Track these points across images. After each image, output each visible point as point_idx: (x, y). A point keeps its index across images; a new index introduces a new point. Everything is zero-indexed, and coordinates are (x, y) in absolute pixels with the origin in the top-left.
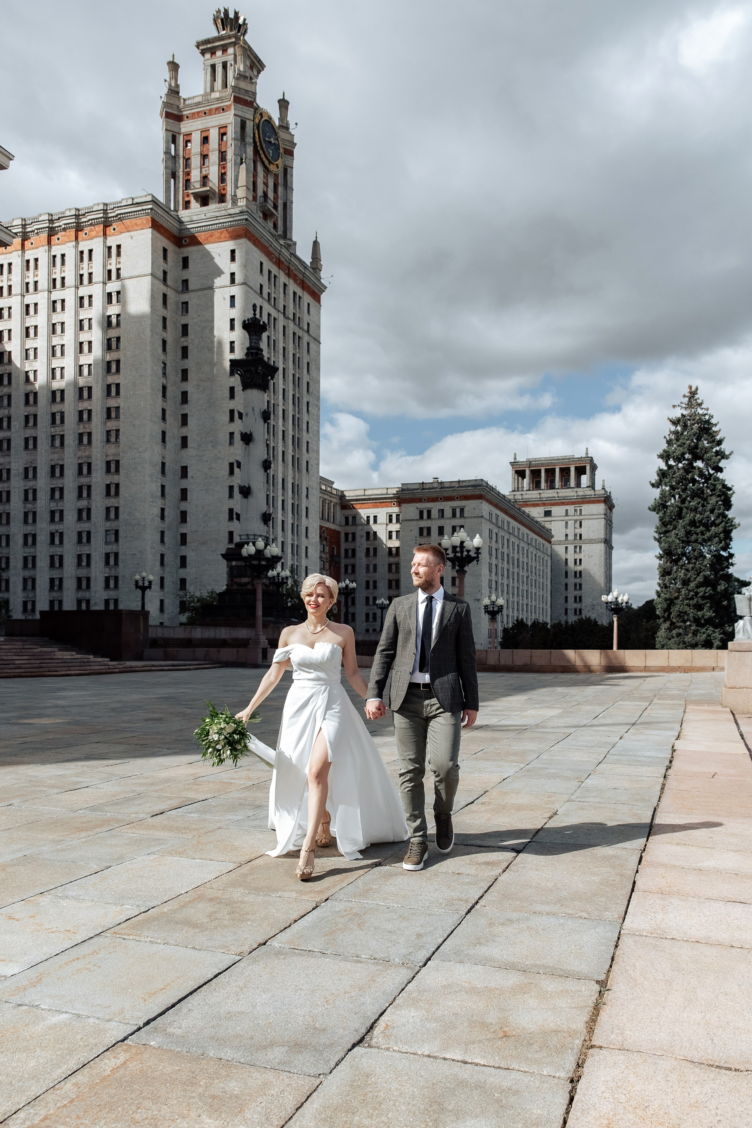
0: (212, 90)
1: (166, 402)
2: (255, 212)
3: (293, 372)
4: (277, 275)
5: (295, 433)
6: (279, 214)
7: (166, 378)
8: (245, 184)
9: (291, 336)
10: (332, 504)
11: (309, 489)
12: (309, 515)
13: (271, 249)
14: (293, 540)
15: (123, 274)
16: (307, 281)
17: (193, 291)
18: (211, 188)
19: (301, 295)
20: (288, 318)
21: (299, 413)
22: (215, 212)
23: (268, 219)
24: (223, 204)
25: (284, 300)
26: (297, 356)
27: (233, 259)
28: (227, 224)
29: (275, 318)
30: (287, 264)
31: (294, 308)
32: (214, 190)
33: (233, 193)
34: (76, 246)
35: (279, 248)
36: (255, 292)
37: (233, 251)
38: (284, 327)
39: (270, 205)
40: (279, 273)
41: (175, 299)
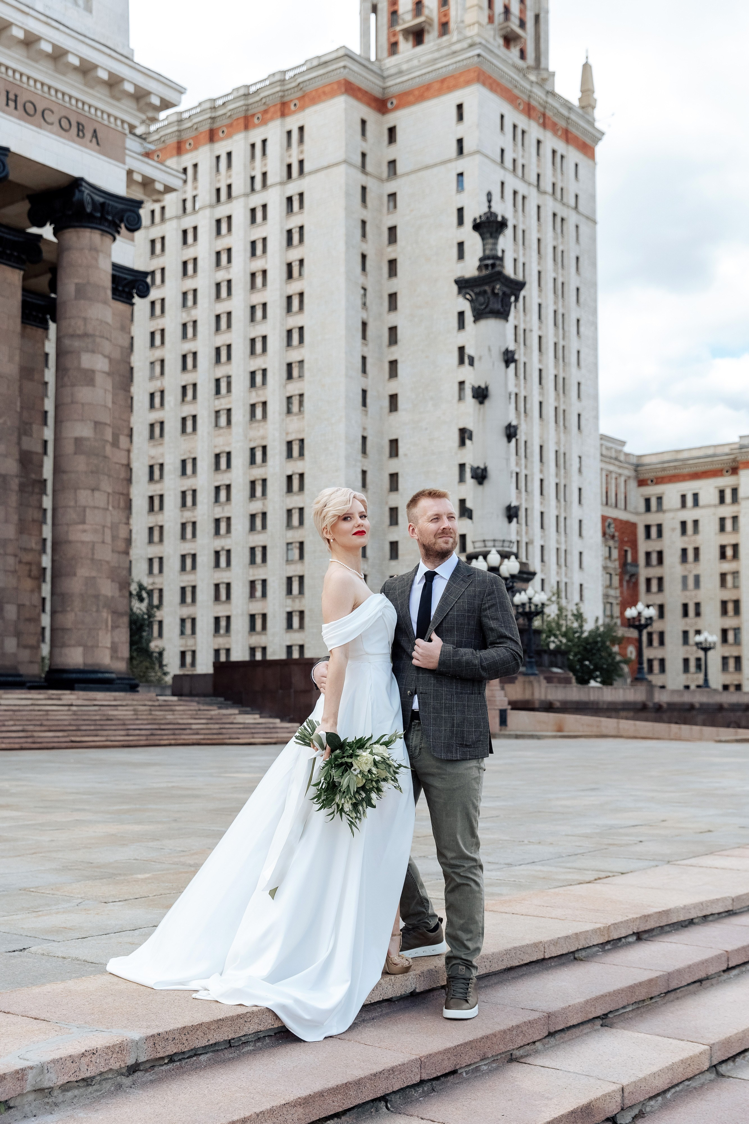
1: (366, 345)
2: (491, 40)
3: (553, 275)
4: (526, 128)
5: (558, 371)
6: (528, 35)
7: (367, 310)
8: (475, 2)
9: (550, 218)
10: (622, 479)
11: (583, 459)
12: (583, 501)
13: (516, 92)
14: (558, 542)
15: (307, 168)
16: (573, 129)
17: (403, 175)
18: (427, 17)
19: (565, 154)
20: (545, 193)
21: (564, 338)
22: (432, 52)
23: (512, 45)
24: (445, 38)
25: (538, 166)
26: (560, 249)
27: (460, 117)
28: (451, 67)
29: (524, 198)
30: (542, 109)
31: (554, 175)
32: (432, 20)
33: (459, 19)
34: (212, 150)
35: (528, 86)
36: (494, 161)
37: (460, 107)
38: (539, 207)
39: (514, 24)
40: (529, 126)
41: (377, 191)
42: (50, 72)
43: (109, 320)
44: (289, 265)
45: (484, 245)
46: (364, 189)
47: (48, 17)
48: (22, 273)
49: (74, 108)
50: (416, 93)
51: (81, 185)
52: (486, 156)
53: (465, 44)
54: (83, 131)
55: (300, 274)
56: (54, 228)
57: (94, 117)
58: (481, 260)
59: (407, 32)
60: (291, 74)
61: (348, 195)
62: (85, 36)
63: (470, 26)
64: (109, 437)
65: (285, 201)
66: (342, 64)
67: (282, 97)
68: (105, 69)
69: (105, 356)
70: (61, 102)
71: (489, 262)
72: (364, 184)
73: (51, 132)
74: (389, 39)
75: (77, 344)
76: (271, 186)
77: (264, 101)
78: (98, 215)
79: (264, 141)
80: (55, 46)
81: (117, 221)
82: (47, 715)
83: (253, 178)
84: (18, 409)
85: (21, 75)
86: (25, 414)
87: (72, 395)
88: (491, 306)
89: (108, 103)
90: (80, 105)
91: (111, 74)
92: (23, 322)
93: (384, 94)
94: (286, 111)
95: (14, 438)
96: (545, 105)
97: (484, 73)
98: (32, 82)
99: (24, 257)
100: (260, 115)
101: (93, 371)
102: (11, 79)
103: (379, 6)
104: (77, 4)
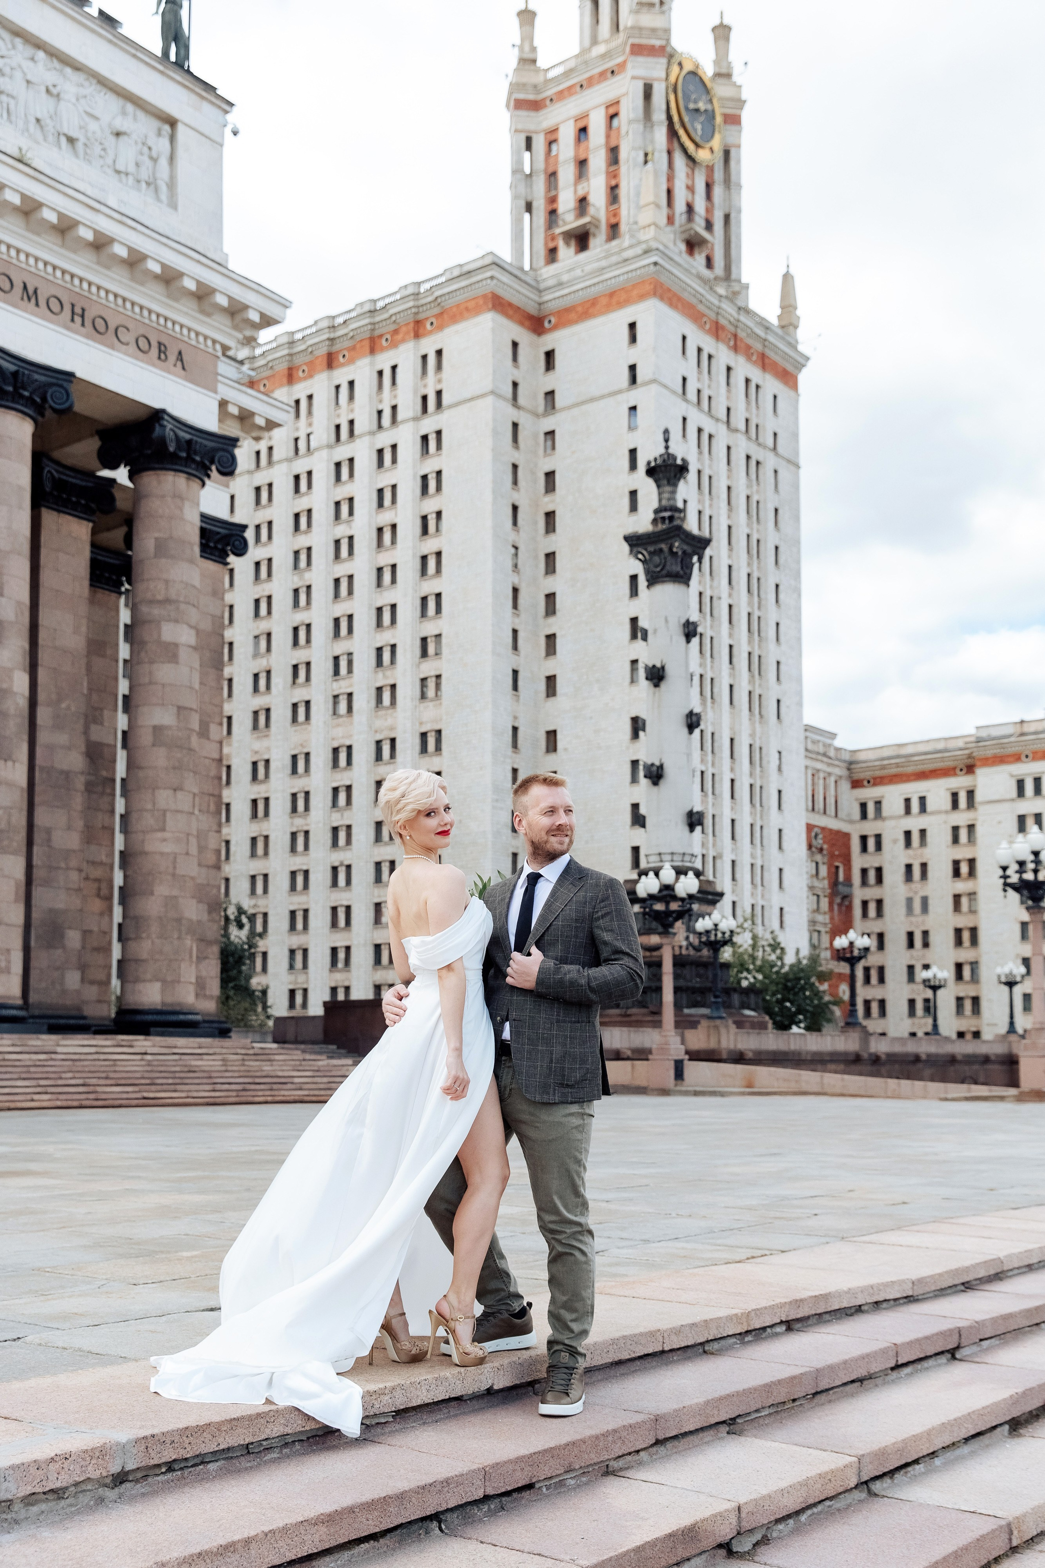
0: (594, 41)
1: (518, 615)
2: (671, 245)
3: (747, 531)
4: (713, 352)
5: (753, 648)
6: (716, 239)
7: (518, 573)
8: (651, 198)
9: (743, 461)
10: (833, 779)
11: (783, 754)
12: (784, 806)
13: (701, 308)
14: (753, 856)
15: (446, 399)
16: (770, 354)
17: (564, 409)
18: (593, 217)
19: (760, 383)
20: (736, 431)
21: (759, 608)
22: (599, 260)
23: (696, 251)
24: (614, 243)
25: (728, 398)
26: (754, 498)
27: (633, 339)
28: (621, 278)
29: (710, 436)
30: (732, 329)
31: (748, 409)
32: (599, 221)
33: (631, 220)
34: (330, 379)
35: (716, 302)
36: (674, 392)
37: (632, 326)
38: (729, 448)
39: (699, 226)
40: (717, 349)
41: (532, 428)
42: (125, 281)
43: (197, 583)
44: (424, 518)
45: (660, 494)
46: (515, 425)
47: (122, 214)
48: (91, 525)
49: (155, 325)
50: (580, 309)
51: (163, 419)
52: (665, 386)
53: (639, 250)
54: (165, 353)
55: (437, 530)
56: (129, 471)
57: (179, 336)
58: (656, 512)
59: (568, 236)
60: (427, 286)
61: (495, 433)
62: (168, 238)
63: (644, 228)
64: (196, 725)
65: (419, 441)
66: (489, 274)
67: (416, 314)
68: (193, 278)
69: (191, 627)
70: (138, 317)
71: (667, 514)
72: (516, 421)
73: (126, 354)
74: (546, 244)
75: (156, 611)
76: (403, 422)
77: (394, 318)
78: (183, 454)
79: (394, 368)
80: (131, 250)
81: (207, 462)
82: (115, 1065)
83: (380, 413)
84: (85, 692)
85: (90, 284)
86: (95, 697)
87: (150, 673)
88: (668, 568)
89: (195, 319)
90: (162, 321)
91: (199, 283)
92: (91, 585)
93: (540, 310)
94: (421, 331)
95: (80, 727)
96: (736, 324)
97: (662, 285)
98: (102, 293)
99: (93, 505)
100: (388, 336)
101: (176, 645)
102: (77, 290)
103: (535, 205)
104: (158, 199)
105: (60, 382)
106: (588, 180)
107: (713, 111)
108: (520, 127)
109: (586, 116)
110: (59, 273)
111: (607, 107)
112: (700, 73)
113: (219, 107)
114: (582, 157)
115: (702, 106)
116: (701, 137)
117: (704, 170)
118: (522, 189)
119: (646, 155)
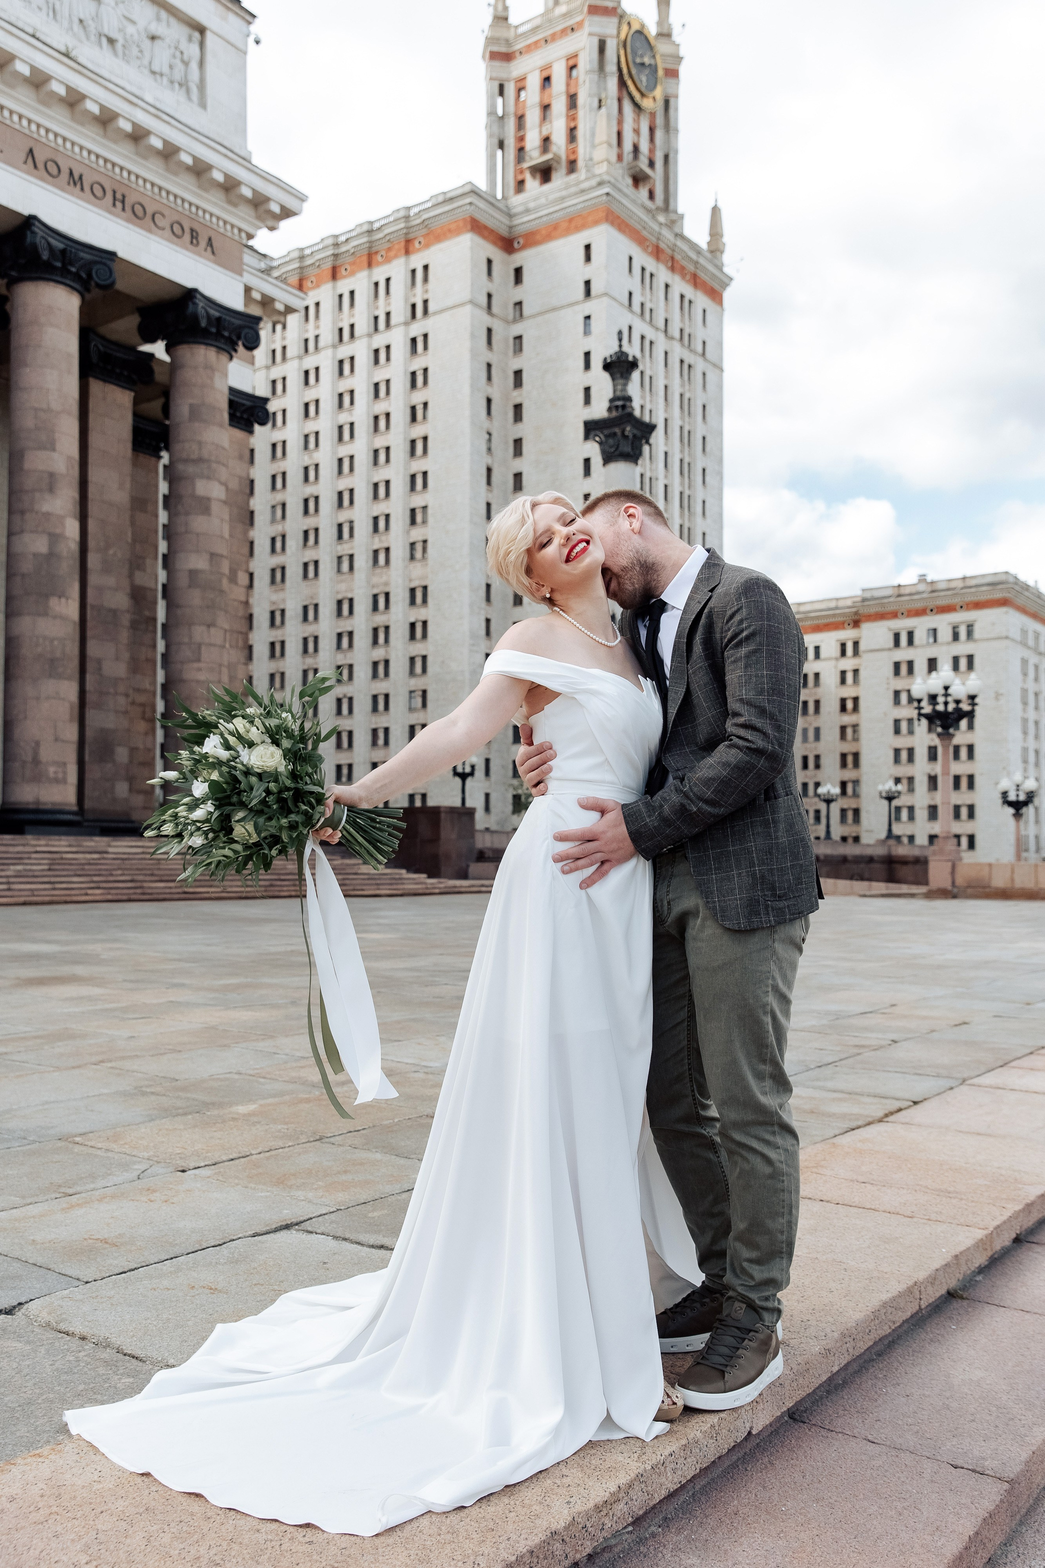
0: (556, 3)
1: (492, 491)
2: (620, 179)
3: (680, 423)
4: (654, 271)
6: (657, 175)
7: (492, 455)
8: (604, 138)
9: (678, 365)
13: (645, 233)
15: (431, 307)
16: (701, 274)
17: (530, 317)
18: (555, 154)
19: (693, 299)
20: (672, 338)
21: (689, 487)
22: (561, 190)
23: (641, 184)
24: (573, 176)
25: (666, 311)
26: (687, 396)
27: (588, 258)
28: (579, 207)
29: (651, 343)
30: (669, 252)
31: (682, 320)
32: (560, 157)
33: (588, 157)
34: (334, 288)
35: (656, 227)
36: (622, 304)
37: (588, 247)
38: (666, 353)
39: (643, 164)
40: (657, 269)
41: (504, 334)
42: (161, 171)
43: (226, 444)
44: (413, 408)
45: (615, 386)
46: (489, 331)
47: (158, 109)
48: (133, 394)
49: (187, 213)
50: (544, 232)
51: (195, 297)
52: (614, 299)
53: (593, 182)
54: (197, 238)
55: (424, 417)
56: (166, 345)
57: (208, 224)
58: (611, 401)
59: (534, 170)
60: (416, 210)
61: (473, 336)
62: (199, 133)
63: (598, 163)
64: (226, 570)
65: (409, 342)
66: (468, 200)
67: (406, 234)
68: (220, 171)
69: (221, 483)
70: (173, 205)
71: (620, 403)
72: (490, 326)
73: (162, 237)
74: (515, 176)
75: (191, 469)
76: (395, 326)
77: (388, 238)
78: (214, 330)
79: (388, 280)
80: (166, 142)
81: (234, 338)
83: (376, 318)
84: (130, 541)
85: (129, 173)
86: (138, 546)
87: (186, 524)
88: (620, 449)
89: (223, 209)
90: (194, 209)
91: (227, 176)
92: (134, 449)
93: (510, 233)
94: (411, 249)
95: (125, 572)
96: (674, 247)
97: (613, 212)
98: (141, 182)
99: (134, 377)
100: (383, 253)
101: (209, 499)
102: (118, 178)
103: (506, 143)
104: (189, 99)
105: (104, 260)
106: (551, 122)
107: (656, 66)
108: (494, 75)
109: (549, 67)
110: (101, 162)
111: (568, 60)
112: (645, 32)
113: (243, 18)
114: (546, 102)
115: (647, 60)
116: (646, 87)
117: (648, 116)
118: (495, 129)
119: (600, 101)
